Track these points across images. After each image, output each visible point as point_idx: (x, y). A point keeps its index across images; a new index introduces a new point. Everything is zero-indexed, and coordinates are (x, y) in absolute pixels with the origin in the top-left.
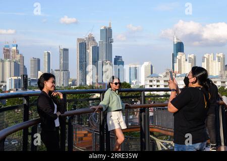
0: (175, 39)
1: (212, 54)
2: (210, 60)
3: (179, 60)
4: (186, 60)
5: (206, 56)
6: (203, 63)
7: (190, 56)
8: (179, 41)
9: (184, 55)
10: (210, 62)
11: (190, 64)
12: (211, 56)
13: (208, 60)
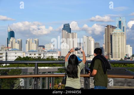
0: (9, 29)
1: (32, 39)
2: (30, 42)
3: (11, 42)
4: (16, 42)
5: (28, 40)
6: (26, 44)
7: (19, 40)
8: (11, 30)
9: (15, 39)
10: (30, 43)
11: (18, 44)
12: (31, 40)
13: (29, 42)
